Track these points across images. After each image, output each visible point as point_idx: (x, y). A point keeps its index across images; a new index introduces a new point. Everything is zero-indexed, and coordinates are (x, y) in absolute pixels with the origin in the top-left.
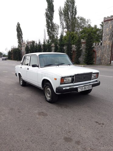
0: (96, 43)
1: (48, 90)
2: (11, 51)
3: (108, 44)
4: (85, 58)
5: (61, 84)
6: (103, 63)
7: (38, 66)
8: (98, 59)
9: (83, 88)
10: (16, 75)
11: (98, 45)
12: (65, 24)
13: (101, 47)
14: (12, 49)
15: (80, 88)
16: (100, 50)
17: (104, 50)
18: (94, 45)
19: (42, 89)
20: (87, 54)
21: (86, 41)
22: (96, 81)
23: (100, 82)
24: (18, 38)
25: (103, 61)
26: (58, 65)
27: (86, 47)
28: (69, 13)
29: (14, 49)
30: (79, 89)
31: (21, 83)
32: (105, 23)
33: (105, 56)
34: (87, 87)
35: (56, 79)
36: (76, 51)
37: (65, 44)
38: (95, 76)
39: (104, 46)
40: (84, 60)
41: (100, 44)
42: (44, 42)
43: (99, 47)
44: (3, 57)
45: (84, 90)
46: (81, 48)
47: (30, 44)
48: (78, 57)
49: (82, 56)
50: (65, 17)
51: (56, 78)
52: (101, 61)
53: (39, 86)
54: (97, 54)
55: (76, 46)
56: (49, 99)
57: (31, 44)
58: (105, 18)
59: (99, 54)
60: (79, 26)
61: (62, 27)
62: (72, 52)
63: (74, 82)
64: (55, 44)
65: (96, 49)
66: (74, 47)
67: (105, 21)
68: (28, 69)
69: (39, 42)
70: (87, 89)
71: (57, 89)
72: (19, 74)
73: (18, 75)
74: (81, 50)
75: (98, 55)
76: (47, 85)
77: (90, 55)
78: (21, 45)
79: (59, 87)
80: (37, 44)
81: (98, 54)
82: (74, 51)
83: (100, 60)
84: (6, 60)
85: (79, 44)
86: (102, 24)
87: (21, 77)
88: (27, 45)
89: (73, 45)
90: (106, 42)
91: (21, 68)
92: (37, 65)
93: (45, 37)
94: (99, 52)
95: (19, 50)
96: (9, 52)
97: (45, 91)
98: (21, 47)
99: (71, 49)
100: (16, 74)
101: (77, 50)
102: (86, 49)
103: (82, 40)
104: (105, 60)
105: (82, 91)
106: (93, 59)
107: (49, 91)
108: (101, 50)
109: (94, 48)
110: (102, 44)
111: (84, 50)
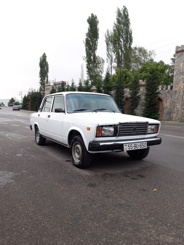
0: (163, 87)
1: (77, 147)
2: (28, 96)
3: (182, 87)
4: (145, 109)
5: (96, 137)
6: (174, 119)
7: (64, 112)
8: (165, 111)
9: (133, 145)
10: (31, 128)
11: (167, 89)
12: (114, 57)
13: (171, 92)
14: (29, 93)
15: (127, 145)
16: (170, 98)
17: (176, 98)
18: (160, 89)
19: (68, 146)
20: (147, 102)
21: (147, 82)
22: (155, 137)
23: (161, 139)
24: (41, 77)
25: (174, 114)
26: (96, 111)
27: (146, 92)
28: (121, 40)
29: (32, 93)
30: (126, 147)
31: (38, 141)
32: (178, 55)
33: (178, 106)
34: (139, 144)
35: (89, 129)
36: (130, 98)
37: (112, 87)
38: (152, 130)
39: (176, 92)
40: (142, 113)
41: (169, 87)
42: (80, 84)
43: (168, 92)
44: (14, 106)
45: (133, 149)
46: (139, 94)
47: (58, 86)
48: (133, 107)
49: (139, 107)
50: (115, 47)
51: (89, 126)
52: (170, 115)
53: (63, 143)
54: (164, 103)
55: (130, 90)
56: (77, 161)
57: (60, 85)
58: (177, 47)
59: (168, 104)
60: (137, 60)
61: (109, 61)
62: (124, 100)
63: (117, 135)
64: (97, 87)
65: (163, 96)
66: (127, 92)
67: (177, 52)
68: (49, 116)
69: (73, 84)
70: (139, 148)
71: (90, 144)
72: (36, 125)
73: (33, 127)
74: (139, 97)
75: (165, 106)
76: (76, 140)
77: (153, 105)
78: (44, 88)
79: (93, 141)
80: (69, 86)
81: (166, 104)
82: (127, 99)
83: (170, 113)
84: (18, 110)
85: (135, 87)
86: (174, 58)
87: (38, 130)
88: (53, 88)
89: (125, 89)
90: (180, 84)
91: (39, 116)
92: (63, 110)
93: (82, 76)
94: (168, 101)
95: (41, 96)
96: (25, 97)
97: (73, 150)
98: (44, 91)
99: (123, 94)
100: (31, 126)
101: (132, 96)
102: (147, 95)
103: (140, 81)
104: (177, 114)
105: (130, 149)
106: (158, 112)
107: (79, 150)
108: (172, 98)
109: (159, 93)
110: (173, 88)
111: (143, 97)
